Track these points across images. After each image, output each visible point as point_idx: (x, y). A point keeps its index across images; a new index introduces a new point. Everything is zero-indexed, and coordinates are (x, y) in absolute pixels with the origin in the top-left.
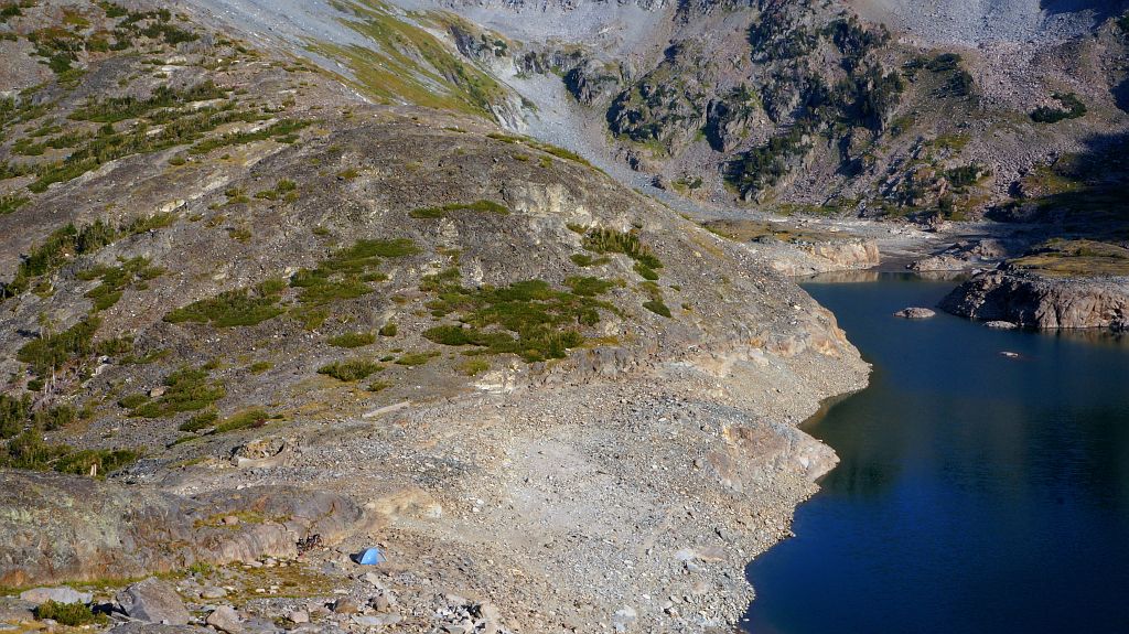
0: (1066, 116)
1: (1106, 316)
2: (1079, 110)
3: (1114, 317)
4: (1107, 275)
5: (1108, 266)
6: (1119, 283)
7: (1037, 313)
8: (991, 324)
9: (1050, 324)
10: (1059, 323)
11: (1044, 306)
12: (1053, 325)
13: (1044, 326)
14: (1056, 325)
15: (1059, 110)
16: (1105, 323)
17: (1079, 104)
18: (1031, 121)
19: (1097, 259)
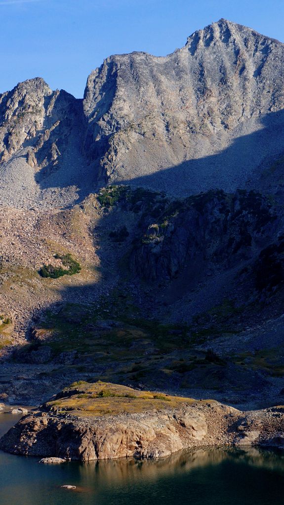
0: (66, 272)
1: (130, 448)
2: (75, 268)
3: (136, 448)
4: (126, 413)
5: (125, 405)
6: (136, 419)
7: (80, 448)
8: (45, 460)
9: (91, 457)
10: (98, 456)
11: (85, 442)
12: (93, 457)
13: (87, 459)
14: (95, 458)
15: (61, 268)
16: (131, 453)
17: (75, 263)
18: (39, 276)
19: (116, 399)
